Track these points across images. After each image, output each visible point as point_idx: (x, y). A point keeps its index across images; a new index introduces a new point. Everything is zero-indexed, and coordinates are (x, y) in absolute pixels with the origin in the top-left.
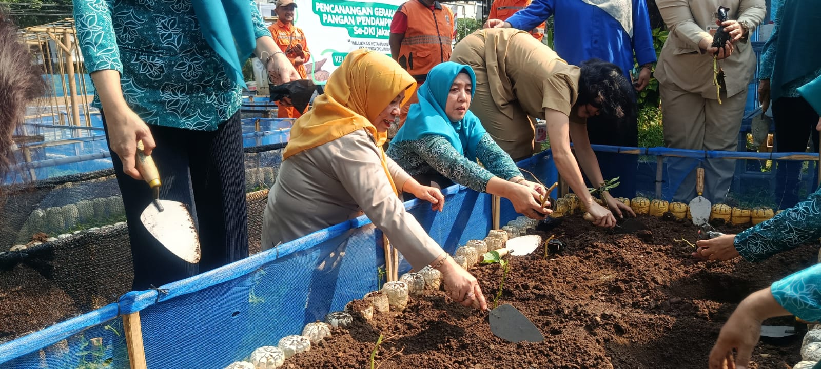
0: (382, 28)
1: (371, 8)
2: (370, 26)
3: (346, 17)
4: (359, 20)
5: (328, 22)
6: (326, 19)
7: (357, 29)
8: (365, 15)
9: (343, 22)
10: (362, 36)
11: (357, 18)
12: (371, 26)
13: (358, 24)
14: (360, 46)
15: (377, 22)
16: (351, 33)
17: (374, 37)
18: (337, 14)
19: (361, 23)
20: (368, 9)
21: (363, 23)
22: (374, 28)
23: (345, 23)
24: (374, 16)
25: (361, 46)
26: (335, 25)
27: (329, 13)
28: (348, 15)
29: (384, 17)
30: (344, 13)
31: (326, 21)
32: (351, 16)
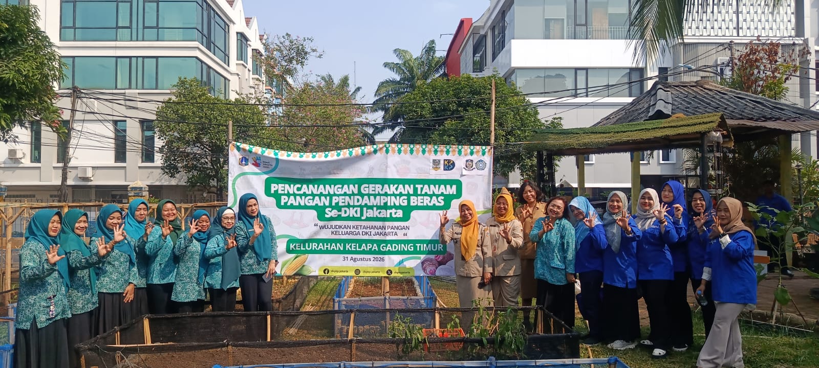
0: (375, 209)
1: (356, 186)
2: (352, 206)
3: (317, 198)
4: (335, 200)
5: (289, 204)
6: (286, 201)
7: (331, 211)
8: (345, 194)
9: (311, 204)
10: (339, 218)
11: (334, 198)
12: (354, 207)
13: (333, 204)
14: (333, 230)
15: (366, 200)
16: (321, 216)
17: (359, 219)
18: (305, 195)
19: (337, 204)
20: (351, 186)
21: (341, 204)
22: (359, 209)
23: (314, 204)
24: (360, 193)
25: (335, 230)
26: (299, 207)
27: (292, 195)
28: (321, 195)
29: (379, 194)
30: (315, 192)
31: (286, 203)
32: (325, 196)
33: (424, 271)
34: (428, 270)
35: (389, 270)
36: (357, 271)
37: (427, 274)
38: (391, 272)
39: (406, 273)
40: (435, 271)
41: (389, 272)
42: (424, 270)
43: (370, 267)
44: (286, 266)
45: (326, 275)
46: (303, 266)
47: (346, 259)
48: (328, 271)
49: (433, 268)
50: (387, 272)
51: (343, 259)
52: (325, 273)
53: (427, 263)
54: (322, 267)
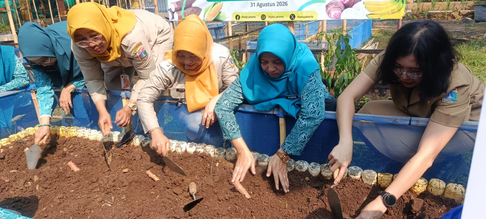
33: (328, 15)
34: (333, 14)
35: (293, 15)
36: (263, 17)
37: (332, 18)
38: (294, 17)
39: (309, 17)
40: (340, 15)
41: (293, 17)
42: (329, 13)
43: (275, 12)
44: (207, 13)
45: (238, 20)
46: (220, 12)
47: (253, 5)
48: (239, 17)
49: (337, 11)
50: (291, 17)
51: (250, 5)
52: (237, 19)
53: (331, 7)
54: (234, 13)
